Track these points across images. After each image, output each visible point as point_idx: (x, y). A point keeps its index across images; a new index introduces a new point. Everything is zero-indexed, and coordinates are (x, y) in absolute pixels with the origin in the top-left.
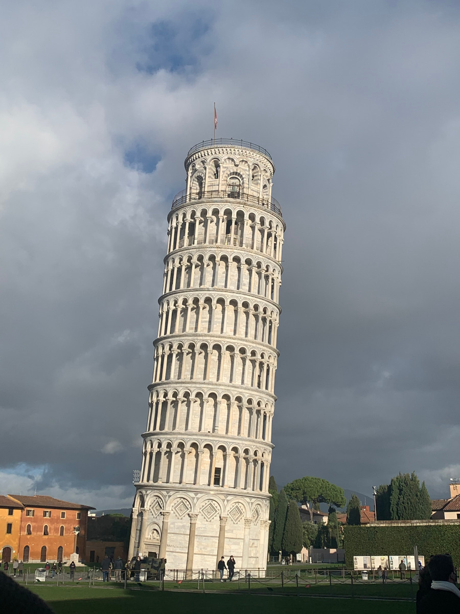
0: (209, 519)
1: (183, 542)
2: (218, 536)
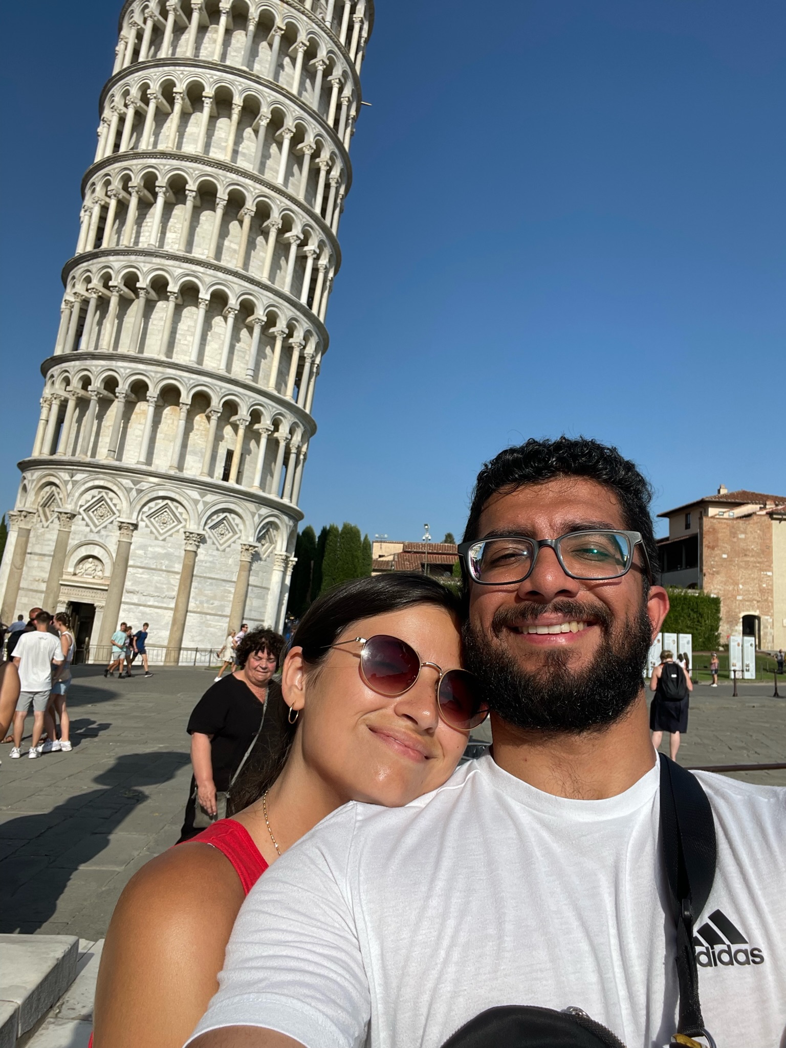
0: (221, 545)
1: (165, 586)
2: (235, 579)
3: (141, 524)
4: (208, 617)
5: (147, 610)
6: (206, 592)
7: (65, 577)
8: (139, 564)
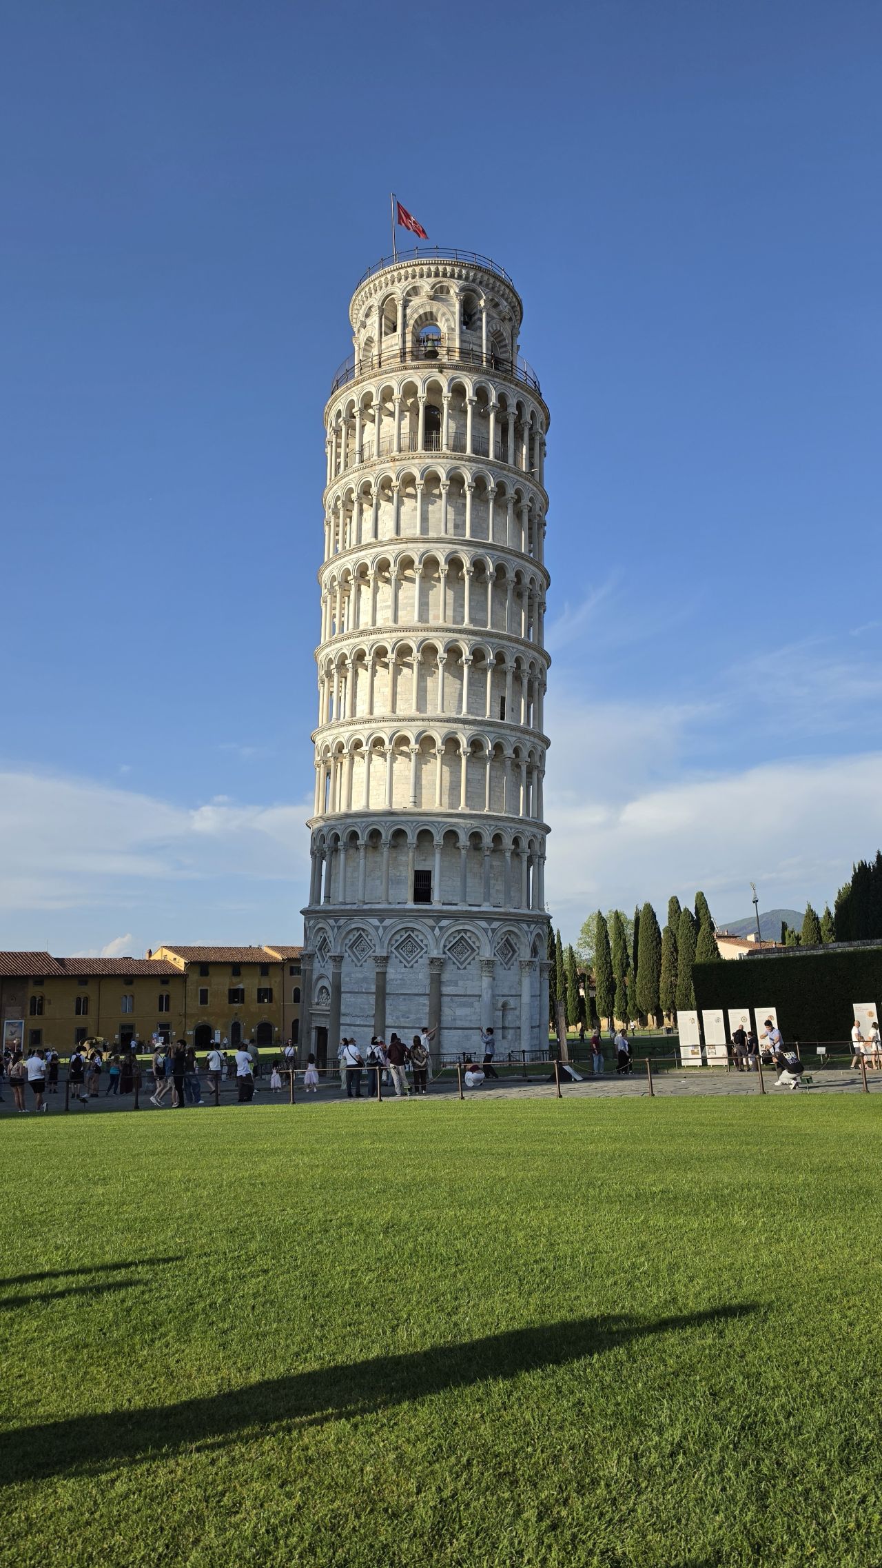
0: (408, 962)
1: (366, 1007)
2: (427, 992)
3: (346, 955)
4: (406, 1030)
5: (356, 1029)
6: (401, 1008)
7: (314, 1007)
8: (347, 990)
